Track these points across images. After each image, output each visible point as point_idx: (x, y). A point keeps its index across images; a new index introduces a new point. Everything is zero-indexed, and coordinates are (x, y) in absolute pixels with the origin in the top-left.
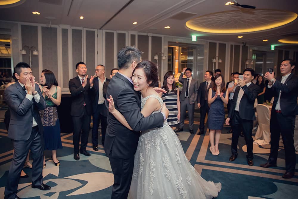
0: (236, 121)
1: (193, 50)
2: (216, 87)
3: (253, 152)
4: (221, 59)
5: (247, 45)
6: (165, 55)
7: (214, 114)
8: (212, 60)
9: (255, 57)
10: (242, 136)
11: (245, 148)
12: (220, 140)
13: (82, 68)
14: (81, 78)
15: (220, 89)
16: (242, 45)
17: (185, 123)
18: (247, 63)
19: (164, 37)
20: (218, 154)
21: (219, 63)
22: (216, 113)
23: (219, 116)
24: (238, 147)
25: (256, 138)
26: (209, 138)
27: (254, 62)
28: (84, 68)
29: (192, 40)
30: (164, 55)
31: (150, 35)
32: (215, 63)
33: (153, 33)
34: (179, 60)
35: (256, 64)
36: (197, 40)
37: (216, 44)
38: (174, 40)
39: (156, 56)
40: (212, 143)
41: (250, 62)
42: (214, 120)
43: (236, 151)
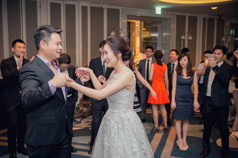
0: (208, 108)
1: (158, 25)
2: (181, 69)
3: (230, 147)
4: (191, 35)
5: (222, 18)
6: (124, 31)
7: (180, 101)
8: (180, 37)
9: (234, 31)
10: (215, 127)
11: (219, 142)
12: (188, 132)
13: (20, 48)
14: (16, 59)
15: (186, 71)
16: (216, 18)
17: (147, 112)
18: (224, 39)
19: (122, 9)
20: (187, 149)
21: (189, 40)
22: (182, 100)
23: (186, 104)
24: (211, 141)
25: (234, 130)
26: (176, 130)
27: (232, 38)
28: (22, 48)
29: (156, 13)
30: (122, 32)
31: (105, 7)
32: (184, 40)
33: (109, 5)
34: (140, 36)
35: (235, 40)
36: (162, 13)
37: (185, 17)
38: (134, 13)
39: (113, 32)
40: (179, 136)
41: (227, 39)
42: (180, 109)
43: (208, 145)
